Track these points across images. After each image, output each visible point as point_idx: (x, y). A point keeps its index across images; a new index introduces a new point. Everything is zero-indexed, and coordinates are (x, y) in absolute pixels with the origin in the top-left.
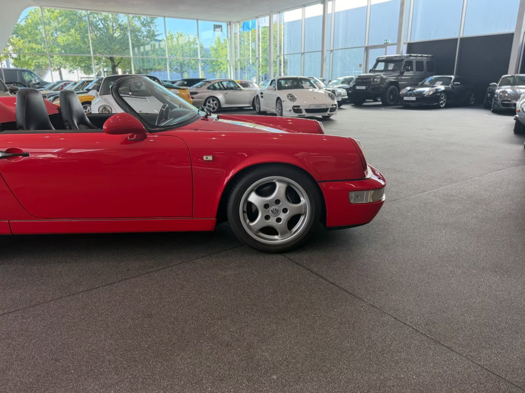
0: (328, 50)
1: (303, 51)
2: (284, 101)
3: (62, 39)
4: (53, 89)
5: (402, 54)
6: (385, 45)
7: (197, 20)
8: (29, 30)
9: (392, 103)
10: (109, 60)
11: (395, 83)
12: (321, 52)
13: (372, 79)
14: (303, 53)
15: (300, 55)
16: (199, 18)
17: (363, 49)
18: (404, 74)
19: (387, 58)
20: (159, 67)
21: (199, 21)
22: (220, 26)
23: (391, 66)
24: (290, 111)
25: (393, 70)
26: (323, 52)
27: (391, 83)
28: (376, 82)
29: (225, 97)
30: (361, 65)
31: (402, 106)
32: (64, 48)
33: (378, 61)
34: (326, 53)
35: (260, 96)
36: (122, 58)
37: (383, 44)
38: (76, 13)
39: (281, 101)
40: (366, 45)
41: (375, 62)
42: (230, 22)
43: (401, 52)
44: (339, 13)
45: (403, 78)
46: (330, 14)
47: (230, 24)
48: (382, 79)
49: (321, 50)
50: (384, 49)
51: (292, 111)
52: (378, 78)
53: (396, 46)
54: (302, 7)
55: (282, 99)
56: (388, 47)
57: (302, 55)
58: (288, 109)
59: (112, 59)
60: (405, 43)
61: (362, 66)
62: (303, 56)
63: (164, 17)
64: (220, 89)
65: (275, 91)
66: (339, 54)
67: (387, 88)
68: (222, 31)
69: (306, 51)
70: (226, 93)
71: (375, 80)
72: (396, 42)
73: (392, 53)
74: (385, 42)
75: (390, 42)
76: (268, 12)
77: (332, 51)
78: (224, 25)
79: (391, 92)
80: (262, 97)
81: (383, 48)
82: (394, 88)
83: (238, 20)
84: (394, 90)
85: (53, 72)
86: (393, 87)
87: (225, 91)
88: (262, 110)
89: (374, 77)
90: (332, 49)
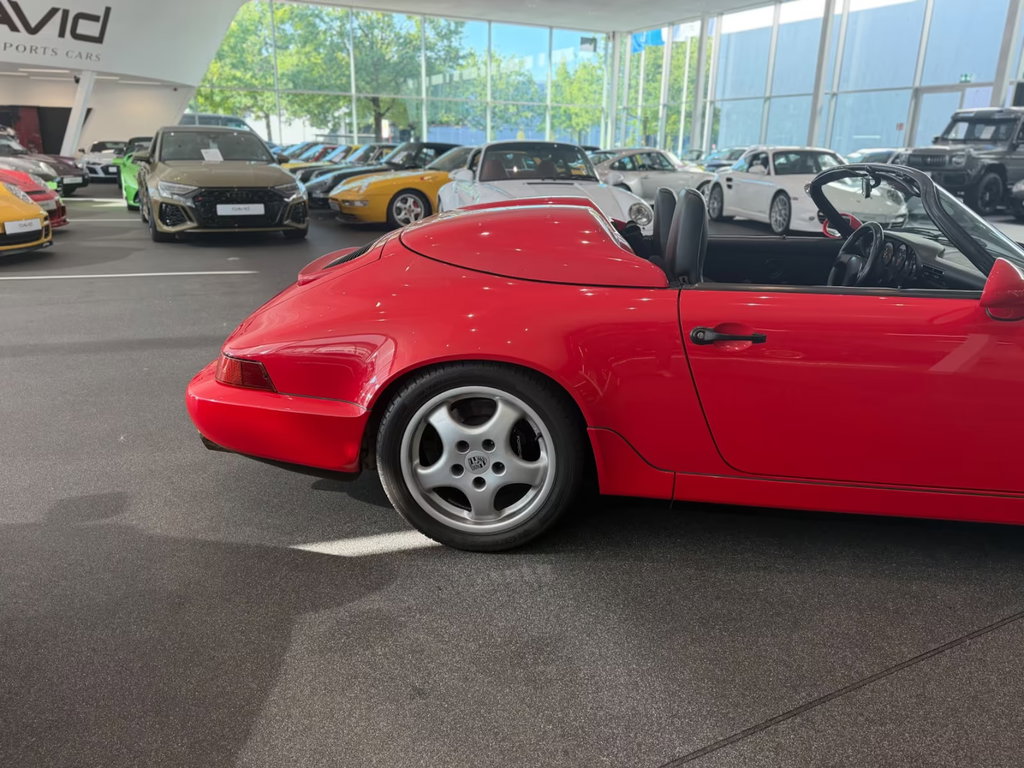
0: (826, 94)
1: (768, 94)
2: (796, 199)
3: (288, 61)
4: (305, 156)
5: (1003, 106)
6: (964, 85)
7: (551, 28)
8: (232, 44)
9: (988, 209)
10: (371, 104)
11: (998, 168)
12: (810, 98)
13: (947, 158)
14: (769, 98)
15: (763, 100)
16: (553, 25)
17: (911, 92)
18: (1018, 150)
19: (978, 113)
20: (445, 119)
21: (555, 31)
22: (593, 41)
23: (987, 132)
24: (812, 219)
25: (994, 140)
26: (816, 95)
27: (990, 168)
28: (958, 163)
29: (642, 184)
30: (900, 126)
31: (1012, 218)
32: (294, 78)
33: (956, 120)
34: (823, 99)
35: (724, 185)
36: (394, 100)
37: (957, 82)
38: (321, 12)
39: (789, 198)
40: (917, 84)
41: (948, 120)
42: (614, 33)
43: (1001, 103)
44: (857, 13)
45: (1014, 157)
46: (837, 16)
47: (612, 36)
48: (970, 158)
49: (811, 91)
50: (959, 94)
51: (816, 220)
52: (963, 156)
53: (991, 89)
54: (775, 4)
55: (791, 194)
56: (969, 91)
57: (765, 101)
58: (807, 216)
59: (375, 101)
60: (1011, 83)
61: (905, 127)
62: (768, 103)
63: (490, 22)
64: (634, 169)
65: (768, 177)
66: (849, 101)
67: (980, 178)
68: (595, 50)
69: (773, 94)
70: (645, 178)
71: (954, 159)
72: (992, 78)
73: (978, 103)
74: (963, 79)
75: (973, 79)
76: (699, 14)
77: (834, 95)
78: (601, 38)
79: (988, 188)
80: (730, 187)
81: (958, 90)
82: (995, 178)
83: (629, 29)
84: (994, 182)
85: (283, 126)
86: (992, 175)
87: (644, 174)
88: (725, 213)
89: (952, 154)
90: (835, 90)
